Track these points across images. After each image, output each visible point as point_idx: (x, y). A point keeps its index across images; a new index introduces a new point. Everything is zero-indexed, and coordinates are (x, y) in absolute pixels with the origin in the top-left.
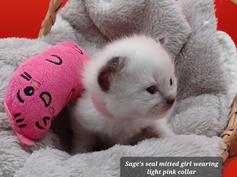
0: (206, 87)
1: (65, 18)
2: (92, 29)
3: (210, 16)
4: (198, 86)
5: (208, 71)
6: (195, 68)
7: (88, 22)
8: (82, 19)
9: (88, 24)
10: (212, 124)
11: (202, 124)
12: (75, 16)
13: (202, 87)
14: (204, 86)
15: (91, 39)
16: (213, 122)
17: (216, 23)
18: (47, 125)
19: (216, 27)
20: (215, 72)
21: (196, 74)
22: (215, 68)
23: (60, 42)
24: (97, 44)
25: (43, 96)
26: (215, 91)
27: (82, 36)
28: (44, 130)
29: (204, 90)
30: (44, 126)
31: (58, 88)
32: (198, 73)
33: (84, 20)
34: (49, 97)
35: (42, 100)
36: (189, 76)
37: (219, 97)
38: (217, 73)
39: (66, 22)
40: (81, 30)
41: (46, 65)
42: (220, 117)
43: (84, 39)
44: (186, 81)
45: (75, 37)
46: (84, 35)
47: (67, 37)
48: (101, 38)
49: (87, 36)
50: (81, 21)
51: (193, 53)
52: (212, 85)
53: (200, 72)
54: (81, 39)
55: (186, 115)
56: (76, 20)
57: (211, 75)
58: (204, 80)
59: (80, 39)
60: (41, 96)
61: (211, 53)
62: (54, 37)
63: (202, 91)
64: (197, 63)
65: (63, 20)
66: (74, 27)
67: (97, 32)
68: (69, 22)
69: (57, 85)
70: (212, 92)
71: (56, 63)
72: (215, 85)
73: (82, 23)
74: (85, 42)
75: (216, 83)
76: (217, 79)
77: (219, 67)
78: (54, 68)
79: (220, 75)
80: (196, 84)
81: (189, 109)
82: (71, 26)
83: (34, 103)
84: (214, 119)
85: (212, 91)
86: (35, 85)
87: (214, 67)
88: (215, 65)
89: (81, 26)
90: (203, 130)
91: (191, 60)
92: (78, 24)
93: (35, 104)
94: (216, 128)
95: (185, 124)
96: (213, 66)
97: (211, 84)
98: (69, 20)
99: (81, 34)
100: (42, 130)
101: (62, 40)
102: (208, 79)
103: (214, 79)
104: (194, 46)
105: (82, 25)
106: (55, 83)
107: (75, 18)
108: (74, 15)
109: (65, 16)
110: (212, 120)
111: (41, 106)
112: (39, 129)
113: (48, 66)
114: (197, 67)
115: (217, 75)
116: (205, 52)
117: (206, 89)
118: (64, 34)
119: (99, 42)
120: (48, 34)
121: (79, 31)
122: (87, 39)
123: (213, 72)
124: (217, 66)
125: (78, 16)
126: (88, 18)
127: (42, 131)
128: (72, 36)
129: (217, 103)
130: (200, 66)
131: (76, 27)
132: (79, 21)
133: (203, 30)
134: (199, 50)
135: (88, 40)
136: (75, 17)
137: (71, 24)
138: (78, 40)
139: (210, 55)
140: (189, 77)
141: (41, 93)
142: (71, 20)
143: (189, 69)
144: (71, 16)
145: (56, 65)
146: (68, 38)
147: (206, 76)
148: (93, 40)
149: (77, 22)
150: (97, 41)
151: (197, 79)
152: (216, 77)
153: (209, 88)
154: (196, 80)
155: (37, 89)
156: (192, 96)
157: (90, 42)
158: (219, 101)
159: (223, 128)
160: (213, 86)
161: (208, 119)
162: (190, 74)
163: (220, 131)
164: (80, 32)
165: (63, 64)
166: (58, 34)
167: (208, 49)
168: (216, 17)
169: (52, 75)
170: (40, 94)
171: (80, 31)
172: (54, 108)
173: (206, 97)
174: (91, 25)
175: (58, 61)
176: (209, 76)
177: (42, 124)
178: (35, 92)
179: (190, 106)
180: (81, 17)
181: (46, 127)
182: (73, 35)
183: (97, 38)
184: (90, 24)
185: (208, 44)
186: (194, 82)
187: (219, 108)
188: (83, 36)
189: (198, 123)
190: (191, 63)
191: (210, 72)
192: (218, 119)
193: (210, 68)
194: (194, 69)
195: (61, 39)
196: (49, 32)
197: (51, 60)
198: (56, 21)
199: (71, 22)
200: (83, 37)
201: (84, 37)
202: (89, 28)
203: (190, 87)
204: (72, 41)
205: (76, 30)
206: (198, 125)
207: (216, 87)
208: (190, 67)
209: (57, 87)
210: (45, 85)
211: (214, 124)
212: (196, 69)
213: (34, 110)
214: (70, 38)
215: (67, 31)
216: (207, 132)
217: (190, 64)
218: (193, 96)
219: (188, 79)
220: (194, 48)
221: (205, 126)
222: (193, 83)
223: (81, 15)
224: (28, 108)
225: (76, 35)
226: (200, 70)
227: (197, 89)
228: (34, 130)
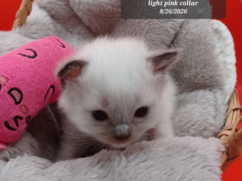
0: (200, 82)
1: (42, 7)
2: (72, 19)
4: (191, 81)
5: (203, 64)
6: (188, 61)
7: (68, 10)
8: (62, 8)
9: (69, 13)
10: (207, 123)
11: (196, 123)
12: (54, 4)
13: (196, 82)
14: (198, 81)
15: (71, 30)
16: (209, 121)
18: (19, 126)
20: (210, 65)
21: (190, 67)
22: (210, 61)
23: (37, 34)
24: (78, 35)
25: (12, 92)
26: (210, 86)
27: (61, 27)
29: (198, 85)
32: (192, 66)
33: (64, 9)
34: (19, 94)
35: (11, 97)
36: (182, 70)
37: (215, 93)
38: (213, 67)
39: (44, 11)
40: (60, 20)
41: (18, 59)
42: (216, 115)
43: (64, 30)
44: (178, 76)
45: (54, 28)
46: (64, 25)
47: (45, 28)
48: (83, 29)
49: (67, 27)
50: (61, 10)
51: (186, 45)
52: (207, 80)
53: (193, 66)
54: (61, 30)
55: (179, 114)
56: (55, 9)
57: (206, 69)
58: (198, 74)
59: (59, 30)
60: (9, 93)
61: (205, 44)
62: (30, 29)
63: (196, 86)
64: (190, 55)
65: (40, 10)
66: (52, 16)
67: (79, 22)
68: (47, 12)
69: (30, 81)
70: (207, 88)
71: (29, 57)
72: (210, 80)
73: (61, 12)
74: (65, 34)
75: (211, 77)
76: (213, 73)
77: (214, 60)
78: (26, 62)
79: (216, 68)
80: (190, 79)
81: (182, 106)
82: (49, 16)
84: (210, 117)
86: (2, 80)
87: (209, 60)
88: (210, 58)
89: (61, 16)
90: (198, 130)
92: (57, 13)
93: (3, 101)
94: (212, 128)
95: (178, 124)
96: (208, 58)
97: (206, 78)
98: (47, 9)
99: (60, 25)
100: (13, 131)
101: (39, 32)
102: (202, 73)
103: (209, 73)
104: (187, 37)
105: (61, 15)
106: (27, 78)
107: (53, 7)
108: (52, 3)
109: (43, 4)
110: (208, 119)
111: (9, 103)
112: (10, 130)
113: (20, 60)
114: (190, 60)
115: (213, 68)
116: (199, 44)
117: (200, 85)
118: (42, 25)
119: (81, 33)
120: (24, 25)
121: (58, 21)
122: (67, 30)
123: (208, 65)
124: (213, 58)
125: (57, 4)
126: (67, 7)
127: (14, 132)
128: (50, 27)
129: (213, 100)
130: (193, 59)
131: (55, 17)
132: (58, 10)
134: (192, 41)
135: (68, 32)
137: (49, 14)
138: (57, 31)
139: (204, 47)
140: (181, 72)
141: (10, 89)
142: (49, 9)
143: (182, 62)
144: (49, 5)
145: (29, 59)
146: (46, 29)
147: (201, 70)
148: (74, 30)
149: (56, 11)
150: (79, 32)
151: (191, 73)
152: (211, 71)
153: (203, 83)
154: (189, 74)
155: (5, 85)
156: (185, 93)
157: (70, 34)
158: (215, 97)
159: (220, 127)
160: (208, 81)
161: (203, 118)
162: (183, 67)
163: (217, 131)
164: (59, 23)
165: (37, 58)
166: (35, 25)
167: (202, 40)
169: (23, 69)
170: (8, 91)
171: (59, 22)
172: (27, 106)
173: (200, 93)
174: (72, 14)
175: (32, 54)
176: (204, 70)
177: (12, 124)
178: (2, 88)
179: (184, 103)
180: (60, 6)
181: (18, 128)
182: (51, 26)
183: (79, 29)
184: (70, 13)
185: (202, 35)
186: (188, 77)
187: (215, 105)
188: (62, 27)
189: (192, 123)
190: (184, 55)
191: (205, 65)
192: (214, 118)
193: (204, 60)
194: (187, 62)
195: (38, 30)
196: (25, 23)
198: (32, 11)
199: (49, 11)
200: (63, 28)
201: (64, 28)
202: (69, 17)
203: (183, 82)
204: (51, 33)
205: (55, 20)
206: (193, 125)
207: (211, 82)
208: (182, 60)
209: (30, 83)
210: (14, 80)
211: (210, 124)
212: (189, 62)
214: (49, 29)
215: (45, 21)
216: (202, 132)
218: (187, 92)
219: (180, 74)
220: (187, 39)
221: (200, 125)
222: (186, 78)
223: (60, 3)
225: (55, 26)
226: (193, 63)
227: (191, 84)
228: (3, 131)
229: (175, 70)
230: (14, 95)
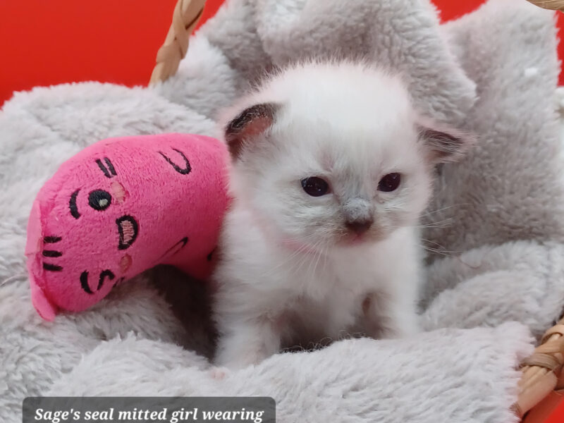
0: (520, 224)
4: (502, 221)
5: (528, 188)
6: (497, 177)
8: (255, 44)
10: (520, 311)
11: (497, 310)
13: (511, 222)
14: (516, 221)
16: (523, 305)
17: (558, 73)
20: (543, 191)
21: (500, 190)
22: (545, 180)
25: (124, 223)
26: (541, 234)
28: (92, 298)
29: (515, 231)
30: (96, 288)
32: (503, 189)
34: (133, 231)
35: (117, 231)
36: (483, 194)
37: (549, 248)
38: (549, 193)
42: (546, 296)
44: (475, 206)
50: (252, 49)
51: (496, 142)
52: (535, 220)
53: (507, 188)
57: (533, 197)
58: (516, 207)
60: (119, 221)
61: (536, 145)
63: (510, 233)
64: (501, 166)
66: (233, 63)
70: (534, 237)
71: (178, 169)
72: (542, 221)
75: (545, 215)
76: (547, 207)
77: (553, 178)
78: (169, 176)
79: (556, 198)
80: (498, 215)
83: (98, 230)
84: (527, 298)
85: (534, 235)
86: (116, 191)
87: (541, 178)
88: (543, 174)
91: (488, 157)
93: (100, 232)
94: (531, 321)
96: (540, 175)
97: (533, 216)
98: (225, 47)
102: (526, 205)
103: (540, 205)
104: (499, 125)
108: (236, 36)
110: (523, 302)
111: (110, 241)
112: (83, 289)
114: (502, 175)
115: (549, 197)
116: (523, 143)
117: (521, 230)
123: (539, 190)
124: (550, 175)
127: (86, 296)
129: (542, 265)
130: (508, 174)
134: (509, 136)
139: (533, 150)
140: (482, 198)
141: (123, 214)
142: (229, 47)
143: (484, 179)
144: (229, 38)
145: (176, 172)
147: (523, 198)
151: (501, 203)
152: (544, 203)
153: (527, 226)
154: (498, 205)
155: (117, 203)
158: (549, 258)
159: (549, 320)
160: (537, 222)
161: (511, 299)
162: (485, 189)
163: (542, 328)
165: (190, 176)
167: (529, 135)
168: (559, 58)
170: (118, 217)
173: (517, 249)
175: (183, 166)
176: (529, 198)
178: (110, 209)
180: (252, 41)
181: (98, 292)
185: (530, 124)
186: (494, 210)
187: (546, 276)
189: (488, 309)
190: (489, 164)
191: (533, 189)
192: (540, 301)
193: (532, 179)
194: (494, 178)
197: (168, 156)
203: (484, 221)
207: (543, 226)
208: (485, 174)
210: (137, 201)
211: (527, 312)
212: (500, 180)
213: (92, 244)
217: (487, 166)
218: (490, 243)
219: (480, 203)
220: (498, 131)
222: (490, 212)
224: (82, 235)
226: (507, 182)
227: (499, 227)
229: (469, 194)
230: (124, 230)
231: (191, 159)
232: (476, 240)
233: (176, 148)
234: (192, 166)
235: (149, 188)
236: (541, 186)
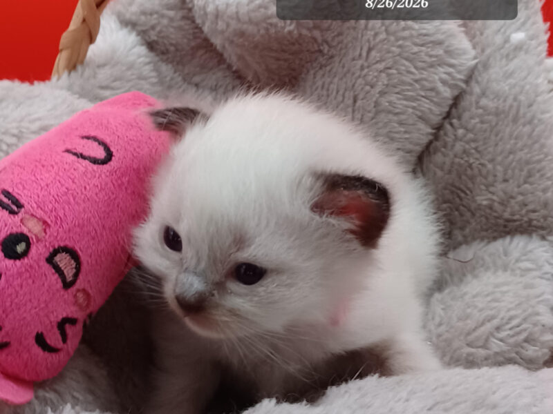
0: (517, 217)
1: (127, 23)
2: (201, 52)
3: (528, 18)
4: (495, 214)
5: (524, 173)
6: (486, 162)
7: (191, 31)
8: (175, 24)
9: (191, 37)
10: (535, 324)
11: (507, 323)
12: (155, 16)
13: (507, 215)
14: (513, 214)
15: (197, 79)
16: (539, 318)
17: (546, 37)
18: (69, 342)
19: (545, 46)
20: (542, 176)
21: (491, 179)
22: (544, 163)
23: (113, 89)
24: (214, 93)
25: (57, 258)
26: (542, 228)
27: (173, 71)
28: (62, 356)
29: (511, 224)
30: (61, 343)
31: (101, 235)
32: (495, 176)
33: (180, 28)
34: (73, 262)
35: (53, 271)
36: (470, 185)
38: (548, 179)
39: (130, 32)
40: (170, 56)
41: (67, 167)
43: (180, 78)
44: (461, 199)
45: (154, 74)
46: (180, 67)
47: (133, 74)
48: (226, 77)
49: (186, 71)
50: (172, 30)
51: (482, 122)
52: (534, 211)
53: (500, 176)
54: (172, 79)
56: (158, 29)
57: (531, 184)
58: (512, 197)
59: (168, 78)
60: (50, 260)
61: (530, 122)
62: (94, 77)
63: (505, 226)
64: (491, 149)
65: (121, 29)
66: (151, 46)
67: (216, 60)
68: (138, 34)
69: (98, 225)
70: (535, 231)
71: (95, 161)
72: (543, 212)
73: (173, 36)
74: (182, 89)
75: (546, 205)
76: (549, 194)
78: (89, 176)
80: (491, 207)
81: (469, 277)
82: (142, 45)
83: (30, 281)
84: (542, 309)
85: (534, 229)
86: (32, 228)
87: (539, 161)
88: (542, 156)
89: (171, 44)
90: (512, 340)
91: (474, 141)
92: (163, 37)
93: (33, 282)
94: (548, 337)
95: (460, 324)
96: (537, 158)
97: (531, 207)
98: (140, 28)
99: (170, 66)
100: (54, 355)
101: (117, 84)
102: (522, 194)
103: (540, 194)
104: (484, 102)
105: (174, 42)
106: (92, 219)
107: (154, 22)
108: (151, 14)
109: (128, 16)
110: (538, 314)
111: (50, 287)
112: (46, 352)
113: (72, 170)
114: (492, 161)
115: (549, 183)
116: (515, 120)
117: (518, 223)
118: (124, 68)
119: (221, 86)
120: (79, 68)
121: (165, 57)
122: (187, 79)
123: (538, 175)
124: (549, 157)
125: (163, 16)
126: (189, 22)
127: (53, 358)
128: (145, 73)
129: (549, 263)
130: (499, 158)
131: (158, 47)
132: (164, 29)
133: (508, 57)
134: (497, 113)
135: (189, 83)
136: (153, 20)
137: (143, 38)
138: (161, 82)
139: (527, 129)
140: (468, 189)
141: (51, 249)
142: (144, 28)
143: (470, 166)
144: (143, 18)
145: (95, 167)
146: (134, 77)
147: (519, 186)
148: (203, 80)
149: (160, 32)
150: (216, 86)
151: (493, 193)
152: (545, 190)
153: (525, 219)
154: (490, 196)
155: (39, 240)
156: (478, 241)
157: (194, 89)
160: (537, 214)
161: (524, 311)
162: (472, 178)
164: (167, 61)
165: (113, 163)
166: (107, 68)
167: (522, 111)
168: (545, 20)
169: (83, 197)
170: (47, 255)
171: (168, 59)
172: (90, 292)
173: (518, 244)
174: (199, 41)
175: (100, 153)
176: (527, 186)
177: (54, 339)
178: (33, 250)
179: (474, 268)
180: (171, 20)
181: (65, 346)
182: (147, 70)
183: (216, 76)
184: (195, 38)
185: (522, 98)
186: (485, 203)
188: (175, 72)
189: (496, 322)
190: (476, 149)
191: (530, 175)
193: (528, 162)
194: (483, 165)
195: (115, 80)
196: (82, 62)
197: (79, 150)
198: (101, 30)
199: (143, 33)
200: (177, 74)
201: (180, 75)
202: (192, 48)
203: (474, 215)
204: (147, 86)
205: (158, 55)
206: (498, 329)
207: (545, 218)
208: (472, 161)
209: (98, 232)
210: (61, 226)
211: (543, 326)
212: (490, 166)
213: (30, 300)
214: (141, 78)
215: (131, 58)
216: (523, 348)
217: (473, 151)
218: (482, 239)
219: (467, 195)
220: (484, 108)
221: (518, 329)
222: (480, 205)
223: (171, 13)
224: (13, 296)
225: (156, 69)
226: (499, 168)
227: (493, 221)
228: (31, 358)
229: (453, 185)
230: (61, 266)
231: (108, 140)
232: (464, 236)
233: (84, 134)
234: (112, 149)
235: (69, 203)
236: (539, 171)
